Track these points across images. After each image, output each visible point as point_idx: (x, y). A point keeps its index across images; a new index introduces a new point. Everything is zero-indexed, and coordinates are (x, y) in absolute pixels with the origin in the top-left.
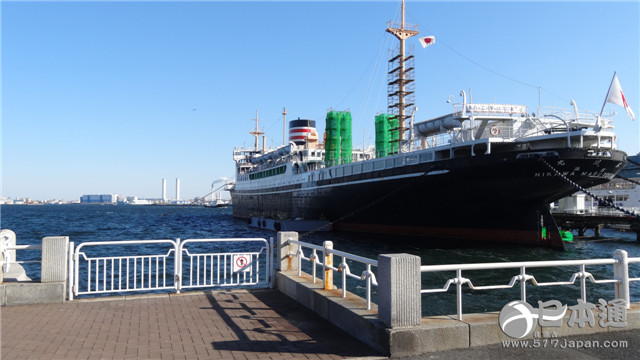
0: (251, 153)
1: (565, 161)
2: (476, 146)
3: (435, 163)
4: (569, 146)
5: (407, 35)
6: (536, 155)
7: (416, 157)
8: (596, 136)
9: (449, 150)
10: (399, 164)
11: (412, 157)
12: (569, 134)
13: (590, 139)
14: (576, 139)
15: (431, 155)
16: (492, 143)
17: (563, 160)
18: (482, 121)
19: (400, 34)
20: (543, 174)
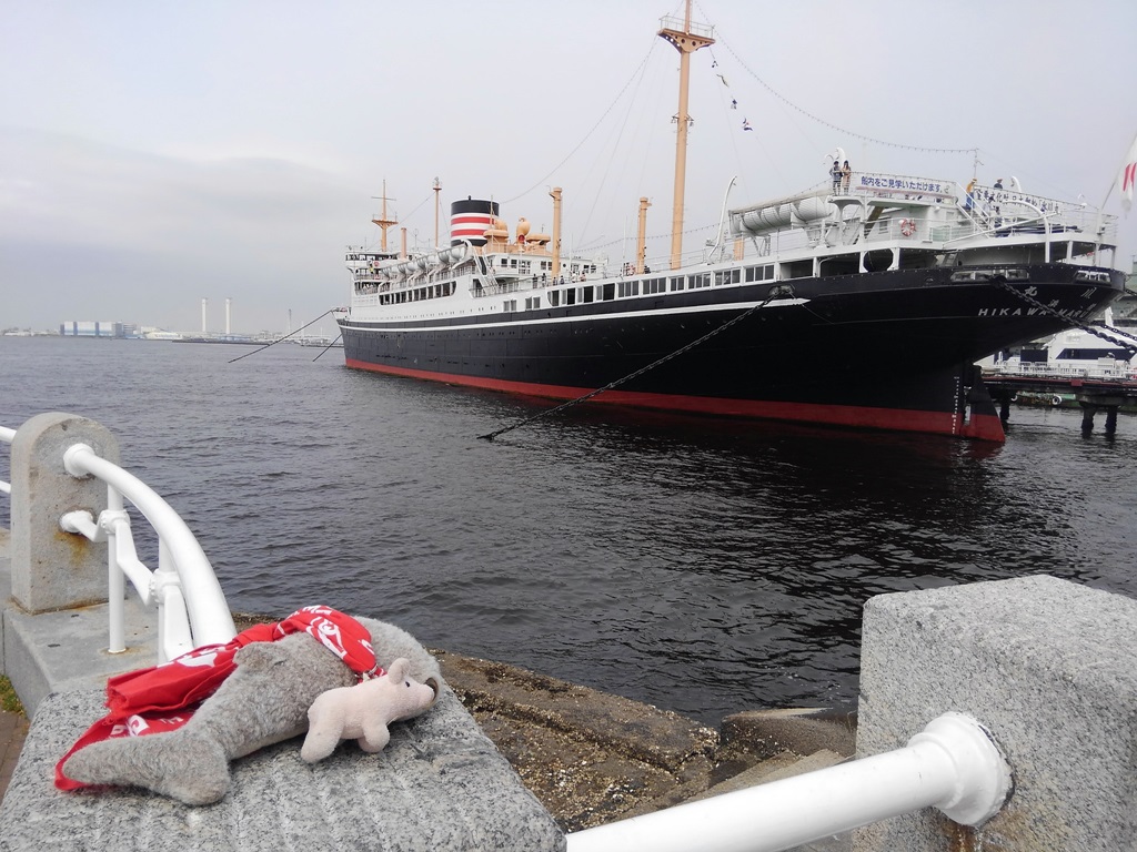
0: (377, 257)
1: (1039, 288)
2: (869, 254)
3: (779, 284)
4: (1047, 260)
5: (694, 44)
6: (986, 276)
7: (737, 273)
8: (1094, 245)
9: (812, 261)
10: (699, 286)
11: (728, 273)
12: (1049, 238)
13: (1082, 248)
14: (1059, 249)
15: (770, 269)
16: (902, 250)
17: (1034, 286)
18: (873, 207)
19: (683, 41)
20: (995, 310)
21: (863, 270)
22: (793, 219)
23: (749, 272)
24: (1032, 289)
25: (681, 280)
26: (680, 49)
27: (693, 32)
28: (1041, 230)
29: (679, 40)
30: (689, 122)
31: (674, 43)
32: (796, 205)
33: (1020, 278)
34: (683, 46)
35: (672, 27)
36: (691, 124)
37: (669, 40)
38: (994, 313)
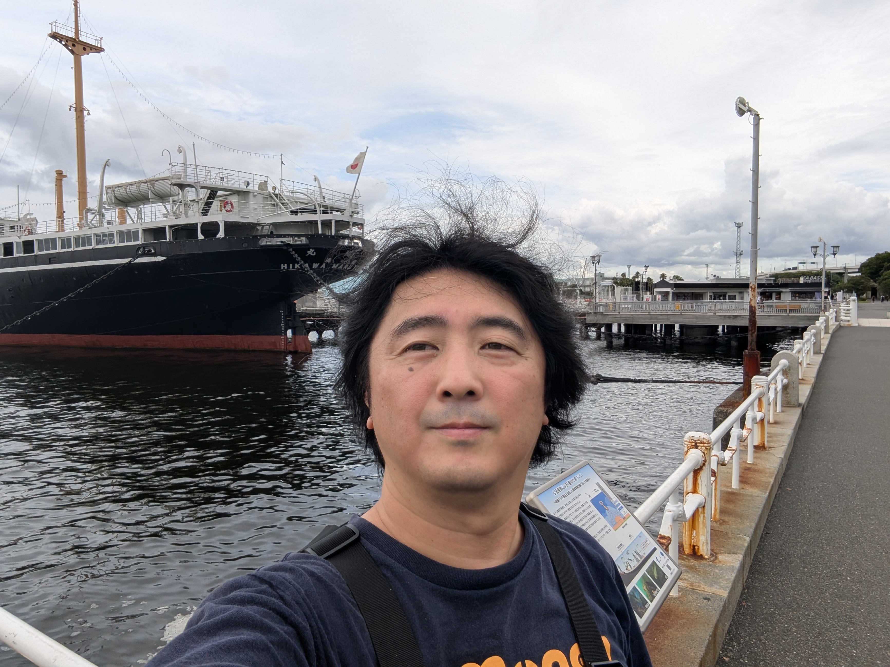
1: (316, 250)
2: (204, 224)
3: (143, 246)
4: (320, 232)
5: (84, 49)
6: (282, 242)
7: (112, 235)
8: (348, 222)
9: (165, 228)
10: (84, 245)
11: (105, 235)
12: (319, 217)
13: (342, 224)
14: (326, 224)
15: (136, 233)
16: (226, 222)
17: (313, 249)
18: (209, 191)
19: (74, 45)
20: (291, 265)
21: (201, 237)
22: (150, 195)
23: (121, 234)
24: (312, 250)
25: (69, 240)
26: (72, 52)
27: (83, 39)
28: (315, 212)
29: (70, 43)
30: (85, 113)
31: (66, 46)
32: (153, 185)
33: (303, 243)
34: (74, 49)
35: (63, 32)
36: (89, 114)
37: (60, 42)
38: (291, 267)
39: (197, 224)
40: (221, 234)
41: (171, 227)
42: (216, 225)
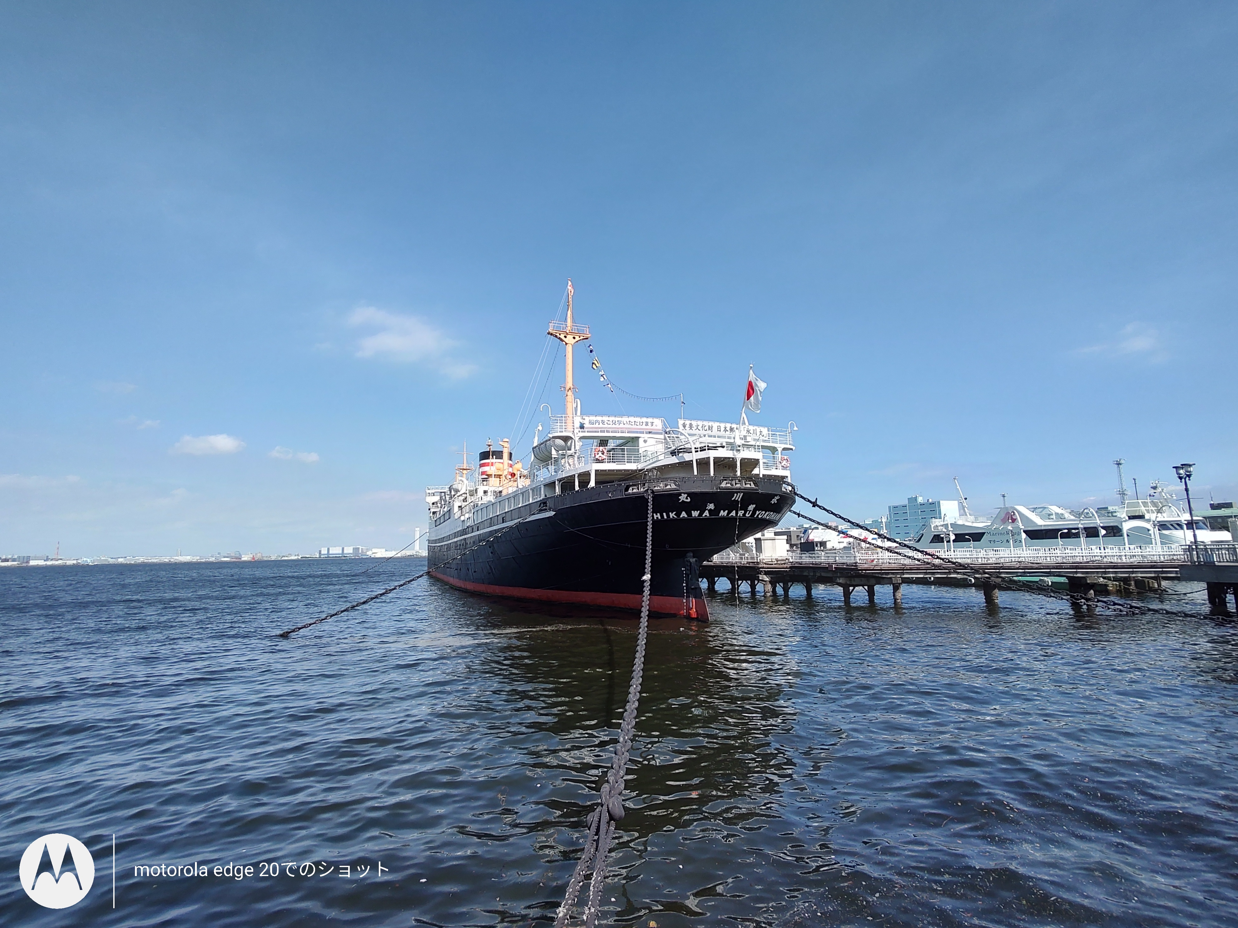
1: (689, 495)
2: (580, 475)
3: (543, 501)
4: (695, 473)
7: (529, 494)
8: (733, 458)
9: (555, 482)
12: (694, 457)
14: (703, 464)
15: (540, 490)
16: (596, 471)
17: (685, 493)
19: (565, 337)
20: (664, 514)
24: (684, 496)
25: (511, 500)
29: (562, 336)
33: (673, 487)
38: (665, 517)
39: (574, 475)
40: (592, 484)
41: (560, 480)
42: (587, 474)
